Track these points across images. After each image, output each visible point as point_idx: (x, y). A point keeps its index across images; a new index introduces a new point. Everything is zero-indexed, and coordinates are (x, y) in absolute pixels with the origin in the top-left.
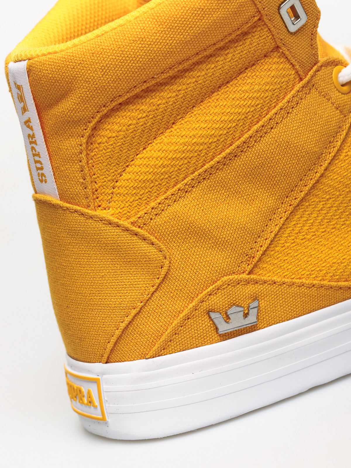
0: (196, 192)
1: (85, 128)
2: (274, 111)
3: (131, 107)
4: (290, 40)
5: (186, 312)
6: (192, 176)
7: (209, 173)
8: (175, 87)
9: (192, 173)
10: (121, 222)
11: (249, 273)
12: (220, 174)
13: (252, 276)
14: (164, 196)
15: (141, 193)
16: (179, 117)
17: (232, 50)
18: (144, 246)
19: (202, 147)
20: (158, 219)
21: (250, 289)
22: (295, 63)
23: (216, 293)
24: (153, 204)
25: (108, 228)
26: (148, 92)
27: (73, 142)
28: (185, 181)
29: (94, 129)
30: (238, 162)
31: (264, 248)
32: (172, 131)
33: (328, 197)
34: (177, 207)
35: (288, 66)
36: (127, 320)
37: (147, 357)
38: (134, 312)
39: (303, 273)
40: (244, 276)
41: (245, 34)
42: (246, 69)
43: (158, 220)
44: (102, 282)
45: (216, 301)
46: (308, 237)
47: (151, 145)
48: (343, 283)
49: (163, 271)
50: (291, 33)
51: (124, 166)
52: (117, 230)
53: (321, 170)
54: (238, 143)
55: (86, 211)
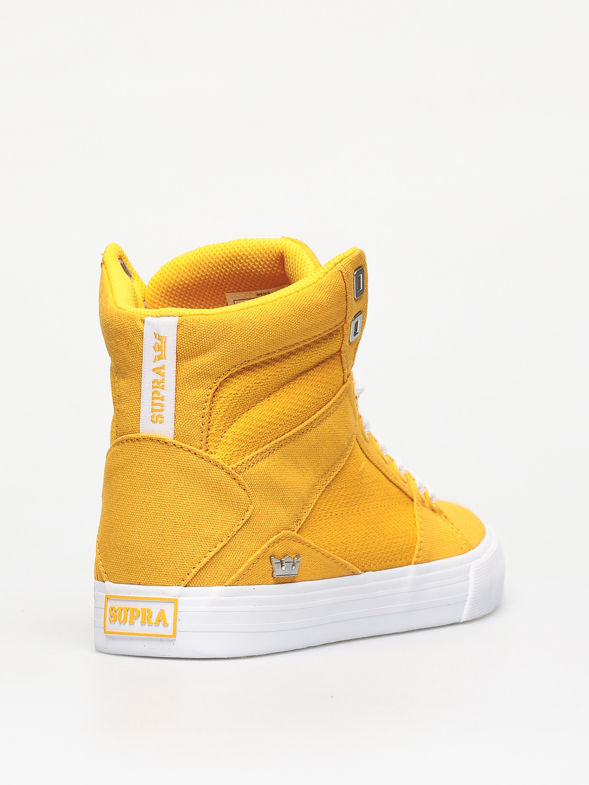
0: (275, 455)
1: (215, 382)
5: (258, 553)
6: (276, 441)
7: (286, 442)
9: (276, 439)
11: (297, 533)
12: (291, 446)
13: (299, 535)
14: (257, 452)
15: (242, 445)
20: (250, 470)
23: (278, 542)
24: (248, 457)
25: (215, 468)
27: (201, 391)
28: (271, 444)
29: (222, 384)
30: (303, 438)
31: (307, 515)
32: (269, 400)
34: (263, 464)
35: (341, 369)
36: (215, 550)
37: (226, 584)
38: (223, 544)
43: (252, 471)
44: (200, 514)
45: (277, 548)
47: (254, 408)
49: (248, 514)
50: (351, 343)
51: (233, 421)
52: (222, 472)
54: (307, 422)
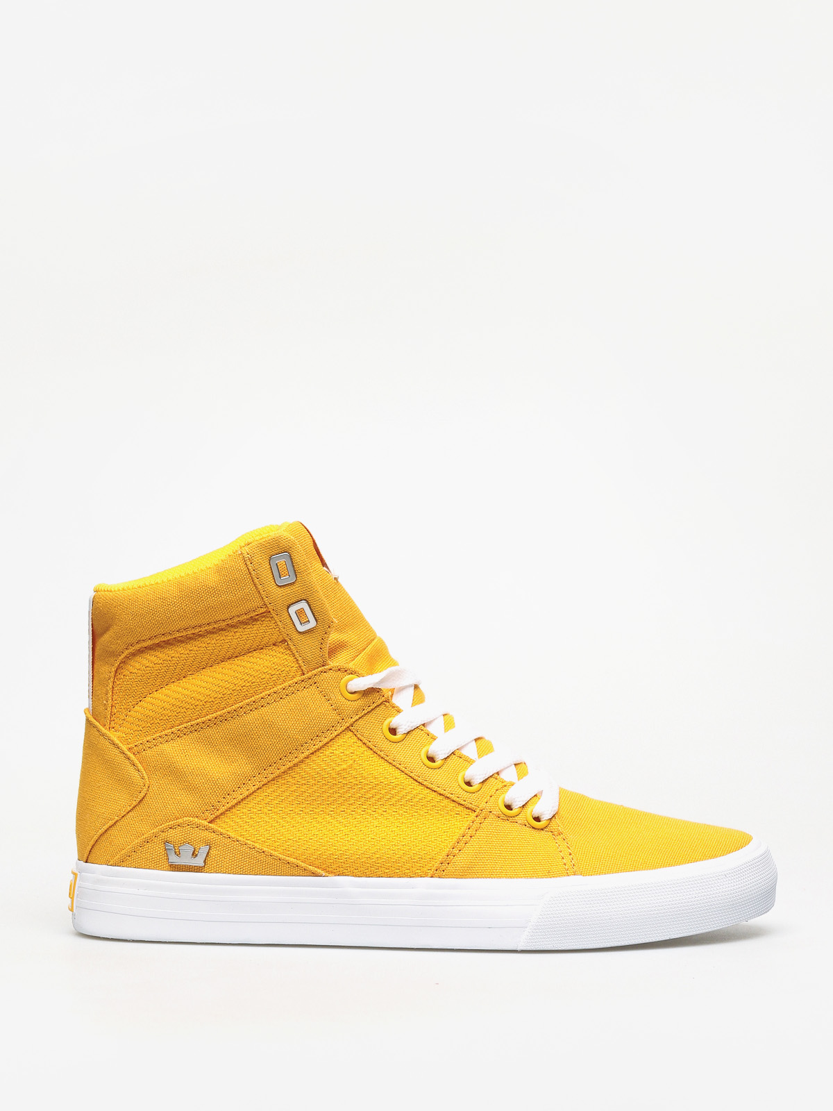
0: (186, 740)
1: (116, 660)
2: (268, 692)
3: (152, 652)
4: (295, 636)
7: (200, 726)
8: (188, 646)
9: (187, 723)
10: (120, 745)
11: (210, 822)
13: (210, 825)
14: (160, 734)
16: (189, 673)
17: (240, 630)
18: (131, 769)
19: (197, 703)
20: (149, 752)
21: (206, 834)
22: (300, 659)
23: (175, 828)
24: (148, 738)
26: (168, 643)
27: (107, 668)
28: (179, 727)
29: (123, 662)
30: (226, 725)
31: (229, 805)
32: (181, 683)
33: (303, 782)
34: (166, 746)
35: (292, 658)
36: (104, 828)
37: (110, 863)
38: (111, 823)
39: (258, 838)
40: (206, 823)
41: (254, 620)
42: (255, 650)
45: (173, 835)
46: (276, 810)
47: (162, 689)
48: (292, 860)
50: (300, 632)
51: (138, 700)
52: (117, 751)
53: (302, 756)
54: (229, 709)
55: (101, 727)
